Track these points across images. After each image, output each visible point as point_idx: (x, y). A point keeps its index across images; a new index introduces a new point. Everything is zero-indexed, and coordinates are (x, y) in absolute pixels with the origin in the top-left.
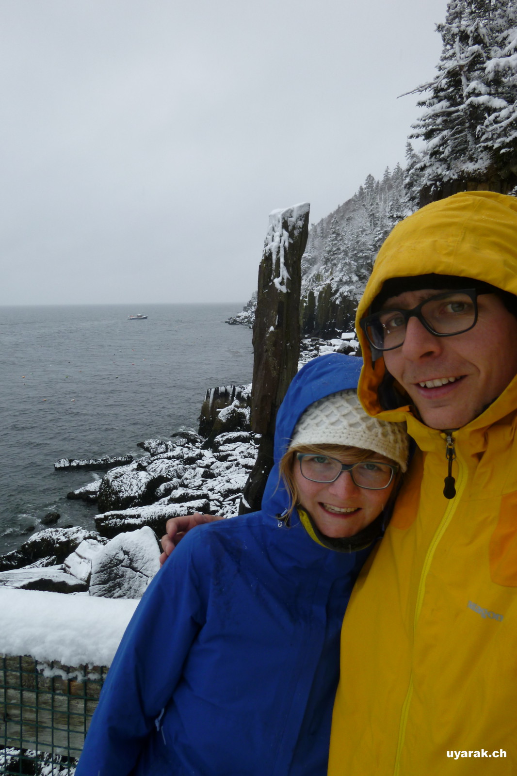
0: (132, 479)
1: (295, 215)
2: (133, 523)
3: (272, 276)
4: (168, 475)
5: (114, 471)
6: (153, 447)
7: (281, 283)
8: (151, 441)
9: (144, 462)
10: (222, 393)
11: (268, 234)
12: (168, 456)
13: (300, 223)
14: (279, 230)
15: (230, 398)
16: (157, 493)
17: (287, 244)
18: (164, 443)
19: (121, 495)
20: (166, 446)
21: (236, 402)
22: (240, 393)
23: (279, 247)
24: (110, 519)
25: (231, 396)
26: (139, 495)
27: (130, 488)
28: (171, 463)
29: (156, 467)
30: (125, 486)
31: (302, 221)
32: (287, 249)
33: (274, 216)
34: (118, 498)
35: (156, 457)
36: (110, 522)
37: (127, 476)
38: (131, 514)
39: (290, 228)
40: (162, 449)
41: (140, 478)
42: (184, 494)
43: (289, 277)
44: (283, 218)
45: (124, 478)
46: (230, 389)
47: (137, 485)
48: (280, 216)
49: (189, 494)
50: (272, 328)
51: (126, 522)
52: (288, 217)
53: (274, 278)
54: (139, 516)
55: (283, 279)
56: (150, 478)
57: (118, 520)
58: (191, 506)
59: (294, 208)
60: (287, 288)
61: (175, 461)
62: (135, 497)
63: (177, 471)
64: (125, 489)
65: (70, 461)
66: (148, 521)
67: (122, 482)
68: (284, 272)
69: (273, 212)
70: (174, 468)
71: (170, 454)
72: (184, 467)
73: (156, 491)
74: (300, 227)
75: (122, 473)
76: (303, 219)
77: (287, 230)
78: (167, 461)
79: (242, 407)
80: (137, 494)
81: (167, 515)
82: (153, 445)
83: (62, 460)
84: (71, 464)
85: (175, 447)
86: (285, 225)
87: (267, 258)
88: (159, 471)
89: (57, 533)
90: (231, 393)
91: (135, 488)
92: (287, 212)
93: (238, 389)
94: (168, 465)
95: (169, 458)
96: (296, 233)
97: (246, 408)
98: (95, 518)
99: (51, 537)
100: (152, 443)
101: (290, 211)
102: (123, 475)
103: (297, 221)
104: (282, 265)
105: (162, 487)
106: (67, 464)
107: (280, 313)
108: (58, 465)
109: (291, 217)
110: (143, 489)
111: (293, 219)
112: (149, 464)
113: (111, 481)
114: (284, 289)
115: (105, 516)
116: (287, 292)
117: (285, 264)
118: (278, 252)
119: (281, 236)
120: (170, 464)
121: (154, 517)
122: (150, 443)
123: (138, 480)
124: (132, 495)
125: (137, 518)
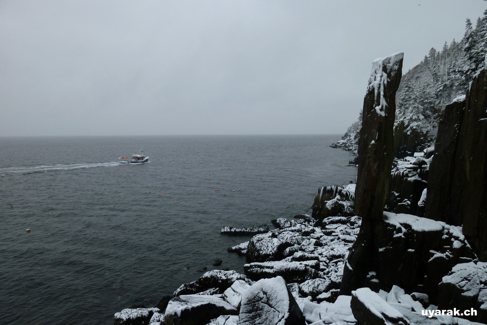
0: (268, 243)
1: (392, 62)
2: (268, 272)
3: (374, 105)
4: (292, 242)
5: (257, 237)
6: (282, 223)
7: (381, 110)
8: (281, 219)
9: (276, 232)
10: (329, 190)
11: (372, 76)
12: (292, 229)
13: (396, 67)
14: (380, 72)
15: (334, 194)
16: (284, 253)
17: (386, 82)
18: (289, 221)
19: (261, 252)
20: (291, 223)
21: (338, 197)
22: (341, 191)
23: (380, 84)
24: (254, 268)
25: (334, 192)
26: (272, 253)
27: (267, 248)
28: (294, 234)
29: (284, 236)
30: (264, 247)
31: (398, 65)
32: (386, 85)
33: (377, 63)
34: (259, 254)
35: (284, 230)
36: (254, 269)
37: (266, 241)
38: (267, 266)
39: (388, 71)
40: (288, 225)
41: (273, 242)
42: (302, 255)
43: (387, 105)
44: (383, 64)
45: (263, 242)
46: (334, 188)
47: (272, 247)
48: (381, 63)
49: (305, 256)
50: (373, 142)
51: (264, 270)
52: (387, 63)
53: (376, 106)
54: (272, 268)
55: (382, 106)
56: (280, 243)
57: (259, 269)
58: (307, 264)
59: (391, 57)
60: (385, 113)
61: (296, 233)
62: (270, 255)
63: (297, 240)
64: (263, 249)
65: (231, 228)
66: (278, 271)
67: (262, 244)
68: (383, 102)
69: (376, 60)
70: (296, 238)
71: (293, 228)
72: (302, 237)
74: (396, 70)
75: (262, 238)
76: (398, 64)
77: (386, 72)
78: (291, 233)
79: (342, 200)
80: (271, 253)
81: (291, 269)
82: (282, 222)
83: (226, 227)
84: (231, 230)
85: (296, 224)
86: (385, 69)
87: (371, 93)
88: (286, 239)
89: (221, 273)
90: (335, 191)
91: (270, 249)
92: (386, 59)
93: (339, 188)
94: (291, 235)
95: (292, 231)
96: (393, 74)
97: (345, 201)
98: (244, 266)
99: (216, 275)
100: (281, 220)
101: (388, 59)
102: (263, 239)
103: (393, 66)
104: (382, 97)
105: (288, 250)
106: (229, 230)
107: (379, 130)
108: (223, 230)
109: (389, 63)
110: (275, 249)
111: (391, 65)
112: (279, 234)
113: (255, 243)
114: (383, 114)
115: (250, 265)
116: (385, 116)
117: (384, 96)
118: (379, 88)
119: (381, 77)
120: (293, 235)
121: (282, 269)
122: (280, 221)
123: (272, 244)
124: (268, 253)
125: (271, 269)
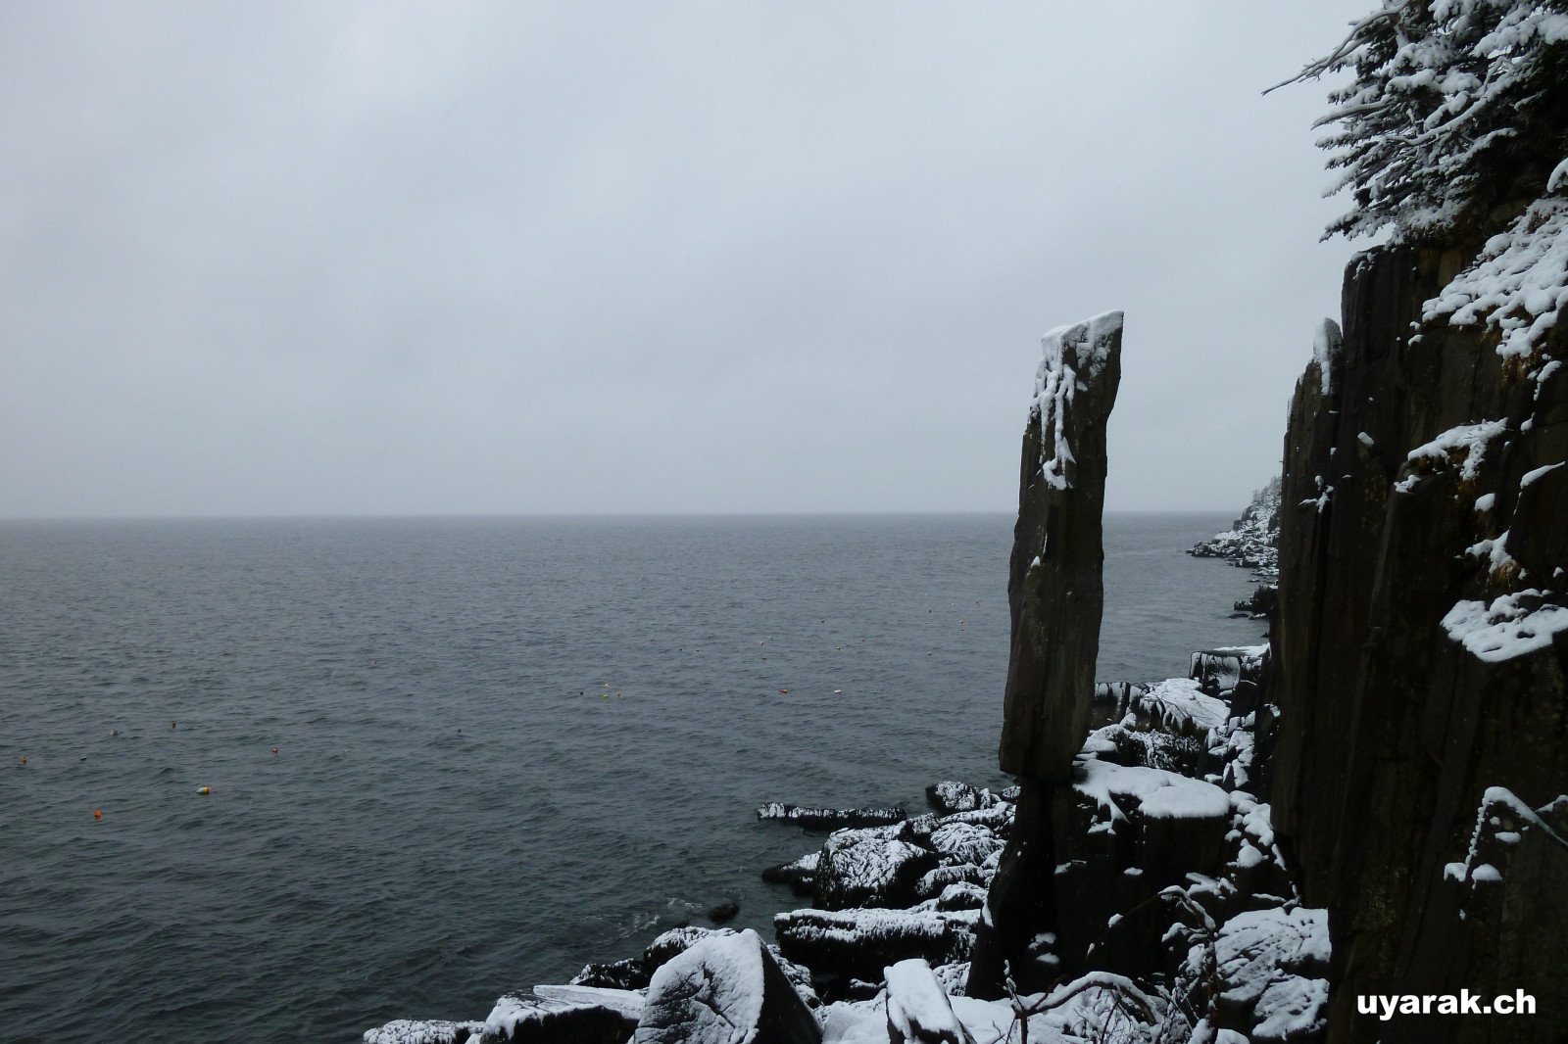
0: (871, 854)
1: (1092, 336)
2: (840, 938)
3: (1041, 457)
4: (958, 855)
5: (842, 835)
6: (950, 796)
7: (1056, 472)
8: (947, 784)
9: (924, 826)
10: (1101, 697)
11: (1038, 376)
12: (975, 817)
13: (1103, 352)
14: (1057, 366)
15: (1119, 710)
16: (919, 887)
17: (1070, 394)
18: (974, 791)
19: (846, 883)
20: (978, 798)
21: (1130, 718)
22: (1137, 699)
23: (1053, 401)
24: (801, 925)
25: (1119, 703)
26: (880, 886)
27: (865, 870)
28: (975, 833)
29: (945, 837)
30: (856, 865)
31: (1107, 347)
32: (1071, 403)
33: (1050, 339)
34: (840, 887)
35: (949, 818)
36: (800, 930)
37: (864, 847)
38: (838, 920)
39: (1081, 362)
40: (967, 801)
41: (887, 854)
42: (962, 894)
43: (1072, 459)
44: (1065, 344)
45: (857, 850)
46: (1118, 689)
47: (880, 866)
48: (1059, 341)
49: (971, 897)
50: (1037, 561)
51: (828, 933)
52: (1075, 341)
53: (1044, 462)
54: (852, 926)
55: (1059, 462)
56: (906, 856)
57: (815, 928)
58: (961, 919)
59: (1089, 324)
60: (1067, 480)
61: (982, 828)
62: (871, 890)
63: (975, 849)
64: (854, 872)
65: (788, 809)
66: (868, 937)
67: (851, 857)
68: (1062, 450)
69: (1047, 335)
70: (971, 842)
71: (978, 814)
72: (992, 843)
73: (916, 884)
74: (1102, 360)
75: (856, 839)
76: (1109, 342)
77: (1074, 366)
78: (967, 827)
79: (1141, 729)
80: (875, 884)
81: (903, 931)
82: (951, 792)
83: (773, 805)
84: (787, 814)
85: (996, 802)
86: (1070, 356)
87: (1035, 422)
88: (948, 846)
89: (695, 937)
90: (1120, 698)
91: (875, 873)
92: (1075, 330)
93: (1135, 691)
94: (967, 835)
95: (974, 822)
96: (1094, 371)
97: (1149, 731)
98: (776, 918)
99: (682, 942)
100: (949, 789)
101: (1080, 330)
102: (857, 843)
103: (1095, 348)
104: (1057, 435)
105: (929, 877)
106: (781, 814)
107: (1051, 529)
108: (764, 814)
109: (1085, 340)
110: (889, 875)
111: (1088, 345)
112: (934, 829)
113: (831, 852)
114: (1060, 483)
115: (792, 917)
116: (1067, 488)
117: (1064, 433)
118: (1052, 410)
119: (1060, 379)
120: (971, 834)
121: (878, 931)
122: (945, 789)
123: (883, 857)
124: (867, 885)
125: (849, 930)
